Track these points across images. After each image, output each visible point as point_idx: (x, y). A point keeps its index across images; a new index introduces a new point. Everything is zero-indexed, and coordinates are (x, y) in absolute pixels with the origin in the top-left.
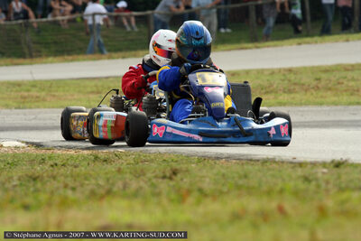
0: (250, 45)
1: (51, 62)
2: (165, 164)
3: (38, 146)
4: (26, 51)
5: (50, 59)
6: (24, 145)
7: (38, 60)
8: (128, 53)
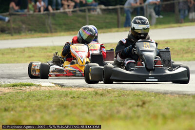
0: (176, 25)
1: (63, 35)
2: (137, 97)
3: (62, 86)
4: (49, 29)
5: (62, 34)
6: (53, 85)
7: (55, 34)
8: (106, 30)
